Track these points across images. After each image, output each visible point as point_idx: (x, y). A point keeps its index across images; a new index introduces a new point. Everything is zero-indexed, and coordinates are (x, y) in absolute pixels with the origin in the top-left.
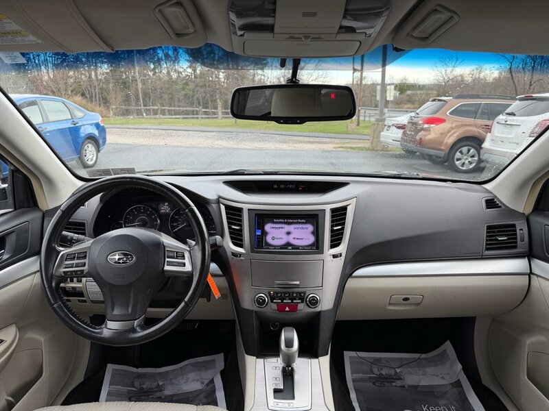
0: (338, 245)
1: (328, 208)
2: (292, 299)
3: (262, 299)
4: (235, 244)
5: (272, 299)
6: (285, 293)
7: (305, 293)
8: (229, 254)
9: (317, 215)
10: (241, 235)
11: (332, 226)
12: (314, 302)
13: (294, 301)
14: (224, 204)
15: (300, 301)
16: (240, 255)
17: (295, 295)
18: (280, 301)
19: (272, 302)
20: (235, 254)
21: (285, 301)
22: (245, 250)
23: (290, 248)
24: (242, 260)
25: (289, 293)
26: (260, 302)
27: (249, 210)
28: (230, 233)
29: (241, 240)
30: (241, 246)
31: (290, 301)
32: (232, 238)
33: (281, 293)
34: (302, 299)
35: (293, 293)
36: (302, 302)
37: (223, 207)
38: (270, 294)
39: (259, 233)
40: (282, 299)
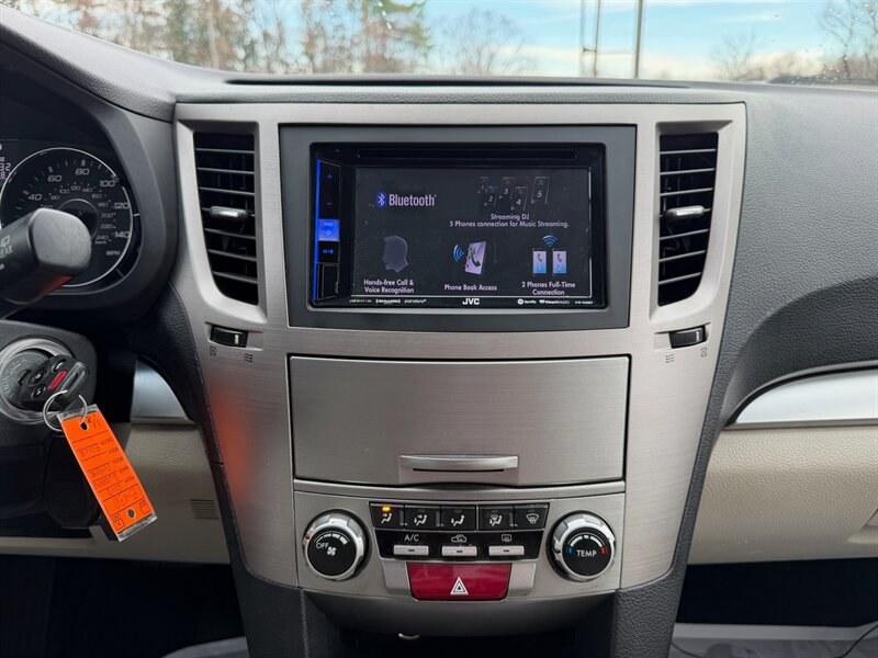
0: (687, 289)
1: (647, 121)
2: (483, 541)
3: (334, 542)
4: (228, 288)
5: (387, 541)
6: (449, 512)
7: (542, 511)
8: (201, 333)
9: (601, 148)
10: (252, 248)
11: (668, 203)
12: (590, 554)
13: (494, 550)
14: (188, 123)
15: (519, 550)
16: (244, 334)
17: (495, 521)
18: (424, 550)
19: (387, 551)
20: (221, 334)
21: (447, 550)
22: (264, 310)
23: (475, 300)
24: (249, 357)
25: (468, 511)
26: (333, 557)
27: (281, 126)
28: (211, 241)
29: (252, 269)
30: (249, 294)
31: (472, 551)
32: (216, 263)
33: (430, 513)
34: (532, 541)
35: (486, 512)
36: (531, 553)
37: (186, 138)
38: (376, 513)
39: (329, 233)
40: (436, 541)
